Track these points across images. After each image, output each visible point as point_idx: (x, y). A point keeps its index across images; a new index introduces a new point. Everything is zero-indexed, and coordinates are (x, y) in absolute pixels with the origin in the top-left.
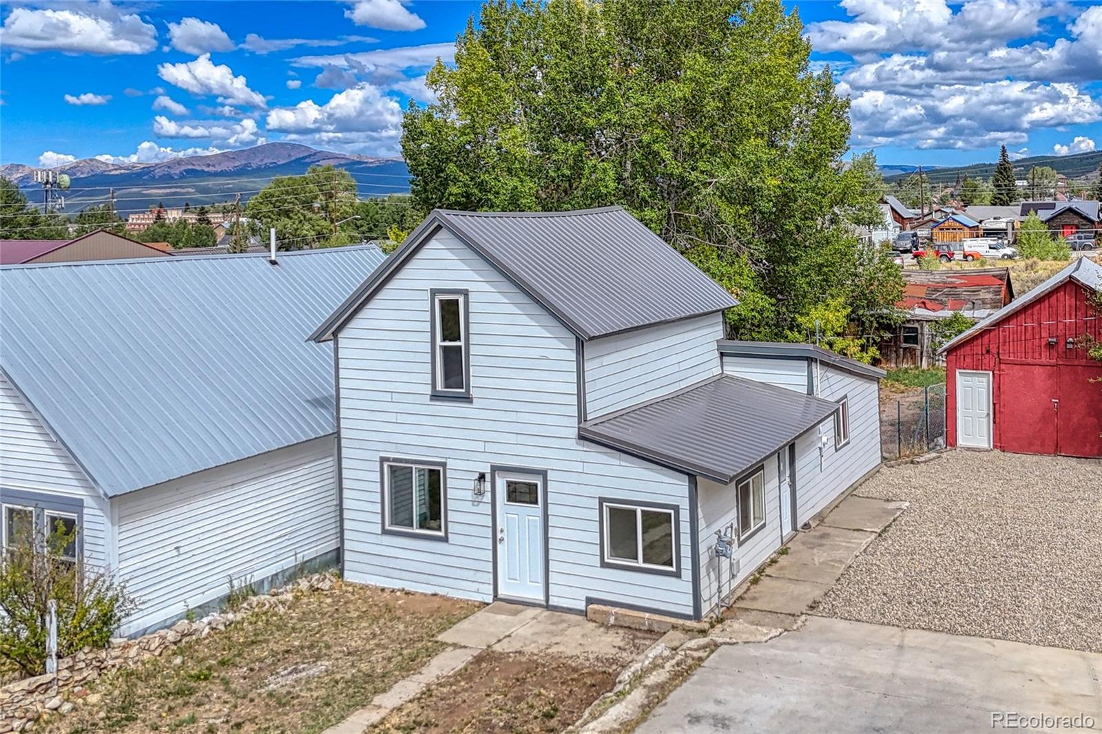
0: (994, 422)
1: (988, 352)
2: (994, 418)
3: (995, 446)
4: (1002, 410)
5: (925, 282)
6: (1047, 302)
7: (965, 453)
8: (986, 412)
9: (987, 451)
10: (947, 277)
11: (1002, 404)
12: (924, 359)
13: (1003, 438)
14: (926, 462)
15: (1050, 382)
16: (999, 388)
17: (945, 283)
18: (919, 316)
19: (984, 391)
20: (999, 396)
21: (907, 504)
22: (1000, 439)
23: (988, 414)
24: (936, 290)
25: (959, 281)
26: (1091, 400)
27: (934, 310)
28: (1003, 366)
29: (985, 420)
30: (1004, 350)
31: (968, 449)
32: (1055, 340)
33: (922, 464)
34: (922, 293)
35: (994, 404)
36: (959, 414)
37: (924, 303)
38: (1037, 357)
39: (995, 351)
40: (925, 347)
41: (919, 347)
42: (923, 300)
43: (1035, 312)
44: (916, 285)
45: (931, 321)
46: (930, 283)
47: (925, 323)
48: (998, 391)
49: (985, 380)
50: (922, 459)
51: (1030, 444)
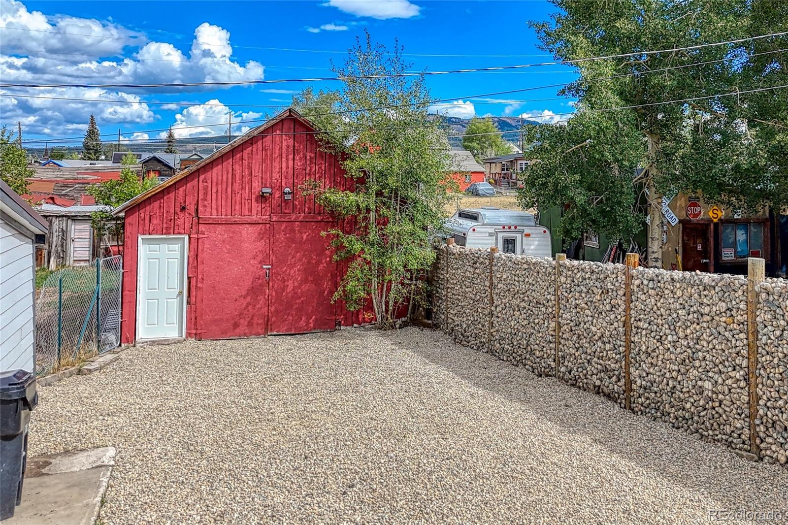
0: (188, 303)
1: (183, 209)
2: (189, 296)
3: (189, 335)
4: (199, 285)
5: (53, 178)
6: (260, 143)
7: (149, 349)
8: (177, 291)
9: (179, 342)
10: (78, 173)
11: (200, 277)
12: (52, 259)
13: (200, 322)
14: (101, 368)
15: (260, 245)
16: (197, 255)
17: (76, 179)
18: (47, 211)
19: (176, 263)
20: (196, 267)
21: (111, 452)
22: (195, 324)
23: (181, 293)
24: (66, 186)
25: (91, 178)
26: (309, 262)
27: (64, 206)
28: (202, 228)
29: (175, 302)
30: (205, 206)
31: (153, 343)
32: (269, 190)
33: (96, 373)
34: (50, 189)
35: (189, 278)
36: (140, 297)
37: (52, 199)
38: (247, 213)
39: (191, 208)
40: (54, 246)
41: (46, 246)
42: (50, 196)
43: (246, 156)
44: (41, 180)
45: (63, 216)
46: (58, 179)
47: (54, 219)
48: (195, 261)
49: (177, 247)
50: (95, 365)
51: (236, 325)
